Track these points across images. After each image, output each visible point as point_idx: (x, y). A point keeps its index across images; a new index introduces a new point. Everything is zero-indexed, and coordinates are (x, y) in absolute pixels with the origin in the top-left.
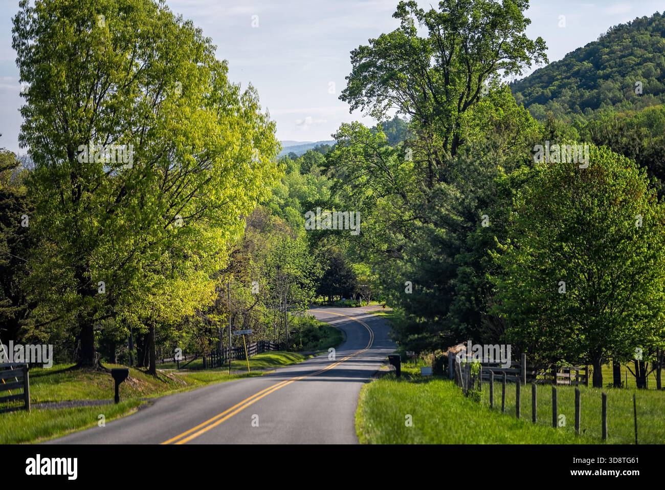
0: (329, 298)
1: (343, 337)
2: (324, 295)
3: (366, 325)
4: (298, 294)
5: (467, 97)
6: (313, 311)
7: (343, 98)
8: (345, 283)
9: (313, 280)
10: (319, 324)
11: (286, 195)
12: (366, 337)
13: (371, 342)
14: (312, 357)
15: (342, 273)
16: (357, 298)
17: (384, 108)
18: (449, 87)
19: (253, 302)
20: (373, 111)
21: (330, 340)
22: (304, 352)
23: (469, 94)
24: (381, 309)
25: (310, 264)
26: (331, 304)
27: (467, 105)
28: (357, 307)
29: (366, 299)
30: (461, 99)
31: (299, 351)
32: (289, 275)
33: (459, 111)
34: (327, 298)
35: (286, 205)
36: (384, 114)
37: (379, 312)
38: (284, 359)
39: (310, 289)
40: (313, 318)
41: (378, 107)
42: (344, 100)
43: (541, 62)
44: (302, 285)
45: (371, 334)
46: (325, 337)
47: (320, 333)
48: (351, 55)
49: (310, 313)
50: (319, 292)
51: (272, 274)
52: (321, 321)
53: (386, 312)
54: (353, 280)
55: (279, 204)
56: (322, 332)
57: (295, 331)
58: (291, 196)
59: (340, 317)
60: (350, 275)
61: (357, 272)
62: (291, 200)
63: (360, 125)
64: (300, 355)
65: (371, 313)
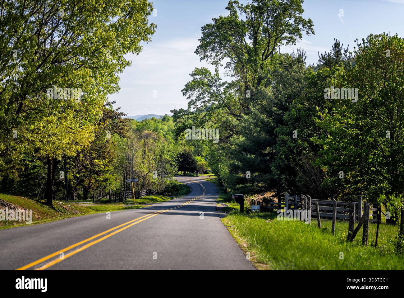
0: (184, 172)
1: (191, 190)
2: (182, 171)
3: (201, 185)
4: (169, 169)
5: (267, 52)
6: (176, 177)
7: (197, 52)
8: (192, 165)
9: (177, 163)
10: (179, 184)
11: (166, 130)
12: (202, 189)
13: (204, 192)
14: (175, 198)
15: (190, 161)
16: (197, 173)
17: (219, 60)
18: (257, 46)
19: (148, 172)
20: (213, 61)
21: (184, 191)
22: (171, 196)
23: (268, 50)
24: (208, 177)
25: (176, 155)
26: (184, 175)
27: (267, 56)
28: (197, 176)
29: (201, 173)
30: (264, 53)
31: (169, 196)
32: (165, 160)
33: (262, 60)
34: (183, 172)
35: (166, 134)
36: (219, 63)
37: (207, 179)
38: (160, 199)
39: (175, 167)
40: (176, 181)
41: (216, 60)
42: (197, 54)
43: (310, 33)
44: (172, 165)
45: (204, 189)
46: (182, 190)
47: (179, 188)
48: (202, 29)
49: (174, 178)
50: (179, 169)
51: (157, 159)
52: (180, 182)
53: (211, 179)
54: (196, 164)
55: (163, 134)
56: (180, 187)
57: (168, 187)
58: (168, 131)
59: (189, 181)
60: (194, 162)
61: (197, 160)
62: (168, 132)
63: (206, 69)
64: (169, 198)
65: (204, 179)
